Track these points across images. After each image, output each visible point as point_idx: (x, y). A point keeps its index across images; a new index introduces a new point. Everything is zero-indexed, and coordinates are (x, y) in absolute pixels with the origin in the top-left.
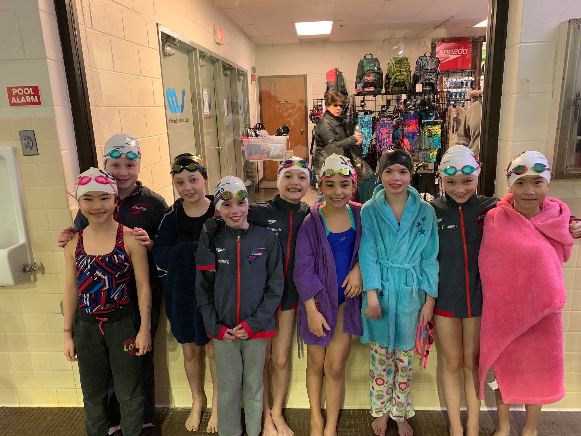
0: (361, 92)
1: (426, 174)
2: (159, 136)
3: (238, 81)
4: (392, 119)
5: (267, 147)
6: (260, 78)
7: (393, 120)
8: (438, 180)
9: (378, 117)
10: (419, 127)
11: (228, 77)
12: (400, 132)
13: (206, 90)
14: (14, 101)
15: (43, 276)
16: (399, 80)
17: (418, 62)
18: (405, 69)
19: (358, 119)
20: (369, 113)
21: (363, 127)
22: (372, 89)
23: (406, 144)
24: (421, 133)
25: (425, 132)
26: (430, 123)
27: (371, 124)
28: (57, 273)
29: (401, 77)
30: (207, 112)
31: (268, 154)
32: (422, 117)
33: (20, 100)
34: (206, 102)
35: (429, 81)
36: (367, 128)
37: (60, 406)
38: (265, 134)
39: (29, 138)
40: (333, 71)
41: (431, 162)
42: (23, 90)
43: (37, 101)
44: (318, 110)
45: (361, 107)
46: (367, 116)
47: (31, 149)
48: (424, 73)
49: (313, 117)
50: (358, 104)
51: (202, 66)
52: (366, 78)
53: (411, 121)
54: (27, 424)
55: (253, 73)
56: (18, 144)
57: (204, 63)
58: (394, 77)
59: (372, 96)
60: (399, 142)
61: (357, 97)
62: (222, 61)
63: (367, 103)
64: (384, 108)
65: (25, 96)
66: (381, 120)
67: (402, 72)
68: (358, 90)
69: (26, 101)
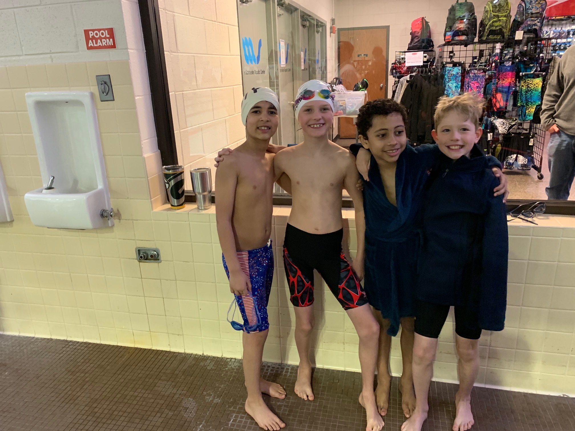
0: (451, 41)
1: (520, 133)
2: (234, 87)
3: (316, 33)
4: (485, 71)
5: (343, 103)
6: (340, 30)
7: (485, 73)
8: (534, 141)
9: (469, 69)
10: (516, 81)
11: (307, 28)
12: (493, 87)
13: (283, 41)
14: (91, 45)
15: (120, 222)
16: (496, 27)
17: (520, 6)
18: (504, 14)
19: (445, 71)
20: (458, 65)
21: (451, 81)
22: (464, 38)
23: (499, 100)
24: (518, 87)
25: (523, 86)
26: (529, 76)
27: (460, 77)
28: (132, 220)
29: (498, 23)
30: (284, 65)
31: (344, 110)
32: (520, 69)
33: (96, 43)
34: (283, 53)
35: (532, 27)
36: (455, 81)
37: (136, 346)
38: (342, 89)
39: (105, 83)
40: (419, 20)
41: (527, 120)
42: (99, 32)
43: (112, 44)
44: (400, 63)
45: (449, 58)
46: (456, 68)
47: (107, 94)
48: (527, 18)
49: (394, 71)
50: (446, 55)
51: (280, 15)
52: (457, 25)
53: (508, 73)
54: (106, 360)
55: (333, 24)
56: (95, 89)
57: (282, 12)
58: (490, 23)
59: (463, 46)
60: (491, 98)
61: (446, 47)
62: (301, 11)
63: (457, 54)
64: (476, 59)
65: (101, 38)
66: (471, 72)
67: (501, 17)
68: (447, 40)
69: (102, 44)
